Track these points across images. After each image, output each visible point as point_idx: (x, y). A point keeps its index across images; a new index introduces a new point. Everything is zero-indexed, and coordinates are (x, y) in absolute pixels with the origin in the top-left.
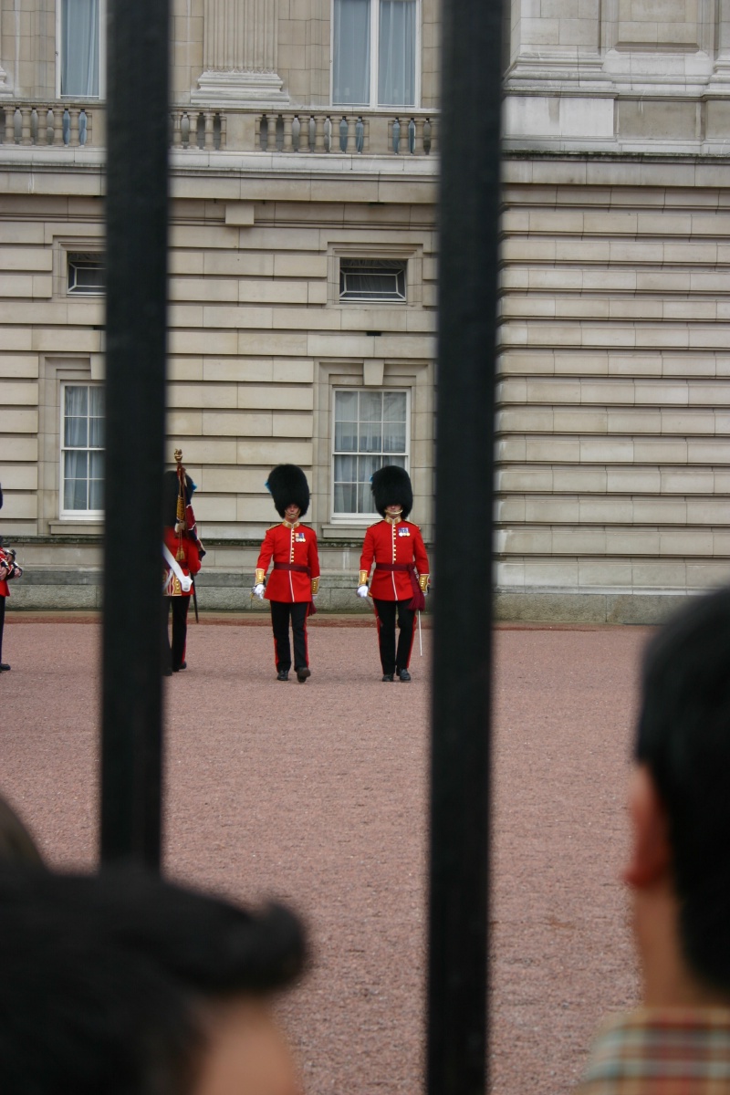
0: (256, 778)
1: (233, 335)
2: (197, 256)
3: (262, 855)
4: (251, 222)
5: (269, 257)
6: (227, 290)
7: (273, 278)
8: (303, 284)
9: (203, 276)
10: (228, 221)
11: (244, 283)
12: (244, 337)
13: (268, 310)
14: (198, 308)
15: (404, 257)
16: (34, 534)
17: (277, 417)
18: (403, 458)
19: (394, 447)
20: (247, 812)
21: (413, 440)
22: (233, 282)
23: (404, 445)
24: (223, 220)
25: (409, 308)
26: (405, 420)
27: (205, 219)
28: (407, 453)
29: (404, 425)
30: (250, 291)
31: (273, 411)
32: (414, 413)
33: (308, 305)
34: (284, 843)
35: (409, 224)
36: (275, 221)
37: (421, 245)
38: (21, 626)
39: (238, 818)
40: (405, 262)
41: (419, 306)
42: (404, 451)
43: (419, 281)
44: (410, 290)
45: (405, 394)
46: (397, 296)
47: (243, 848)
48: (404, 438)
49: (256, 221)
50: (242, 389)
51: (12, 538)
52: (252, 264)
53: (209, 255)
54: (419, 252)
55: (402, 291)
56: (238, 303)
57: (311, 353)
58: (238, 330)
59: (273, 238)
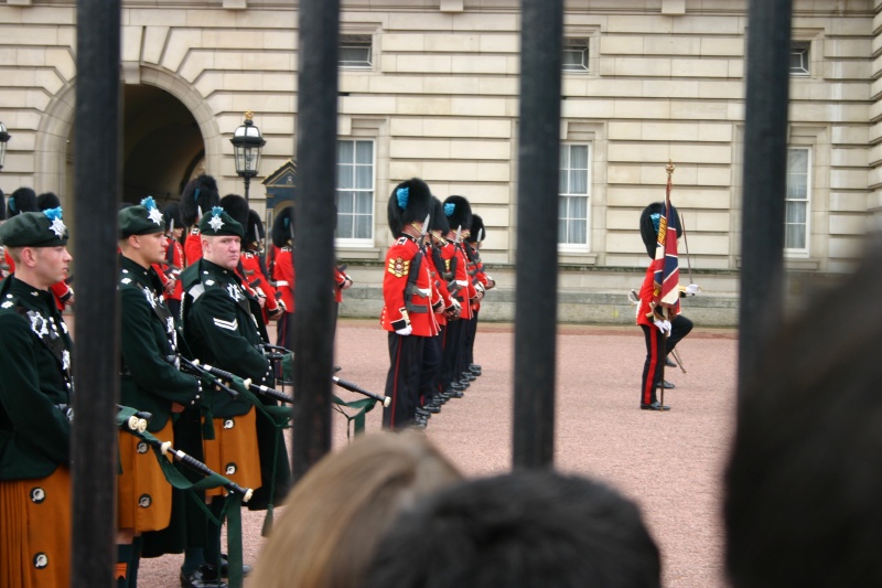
0: (676, 459)
1: (667, 103)
2: (638, 39)
3: (679, 520)
4: (682, 11)
5: (696, 40)
6: (662, 67)
7: (700, 56)
8: (724, 62)
9: (643, 56)
10: (664, 11)
11: (676, 61)
12: (676, 104)
13: (695, 83)
14: (638, 82)
15: (808, 39)
16: (505, 261)
17: (701, 169)
18: (805, 203)
19: (797, 193)
20: (668, 486)
21: (813, 188)
22: (667, 60)
23: (806, 191)
24: (659, 10)
25: (811, 80)
26: (806, 171)
27: (645, 10)
28: (808, 199)
29: (806, 177)
30: (681, 68)
31: (698, 164)
32: (814, 166)
33: (728, 79)
34: (697, 511)
35: (813, 12)
36: (702, 11)
37: (823, 29)
38: (494, 335)
39: (661, 490)
40: (809, 43)
41: (820, 78)
42: (805, 197)
43: (821, 58)
44: (813, 65)
45: (807, 151)
46: (801, 71)
47: (664, 513)
48: (805, 187)
49: (687, 11)
50: (673, 147)
51: (488, 265)
52: (683, 45)
53: (647, 38)
54: (822, 34)
55: (806, 66)
56: (671, 77)
57: (730, 117)
58: (670, 98)
59: (701, 24)
